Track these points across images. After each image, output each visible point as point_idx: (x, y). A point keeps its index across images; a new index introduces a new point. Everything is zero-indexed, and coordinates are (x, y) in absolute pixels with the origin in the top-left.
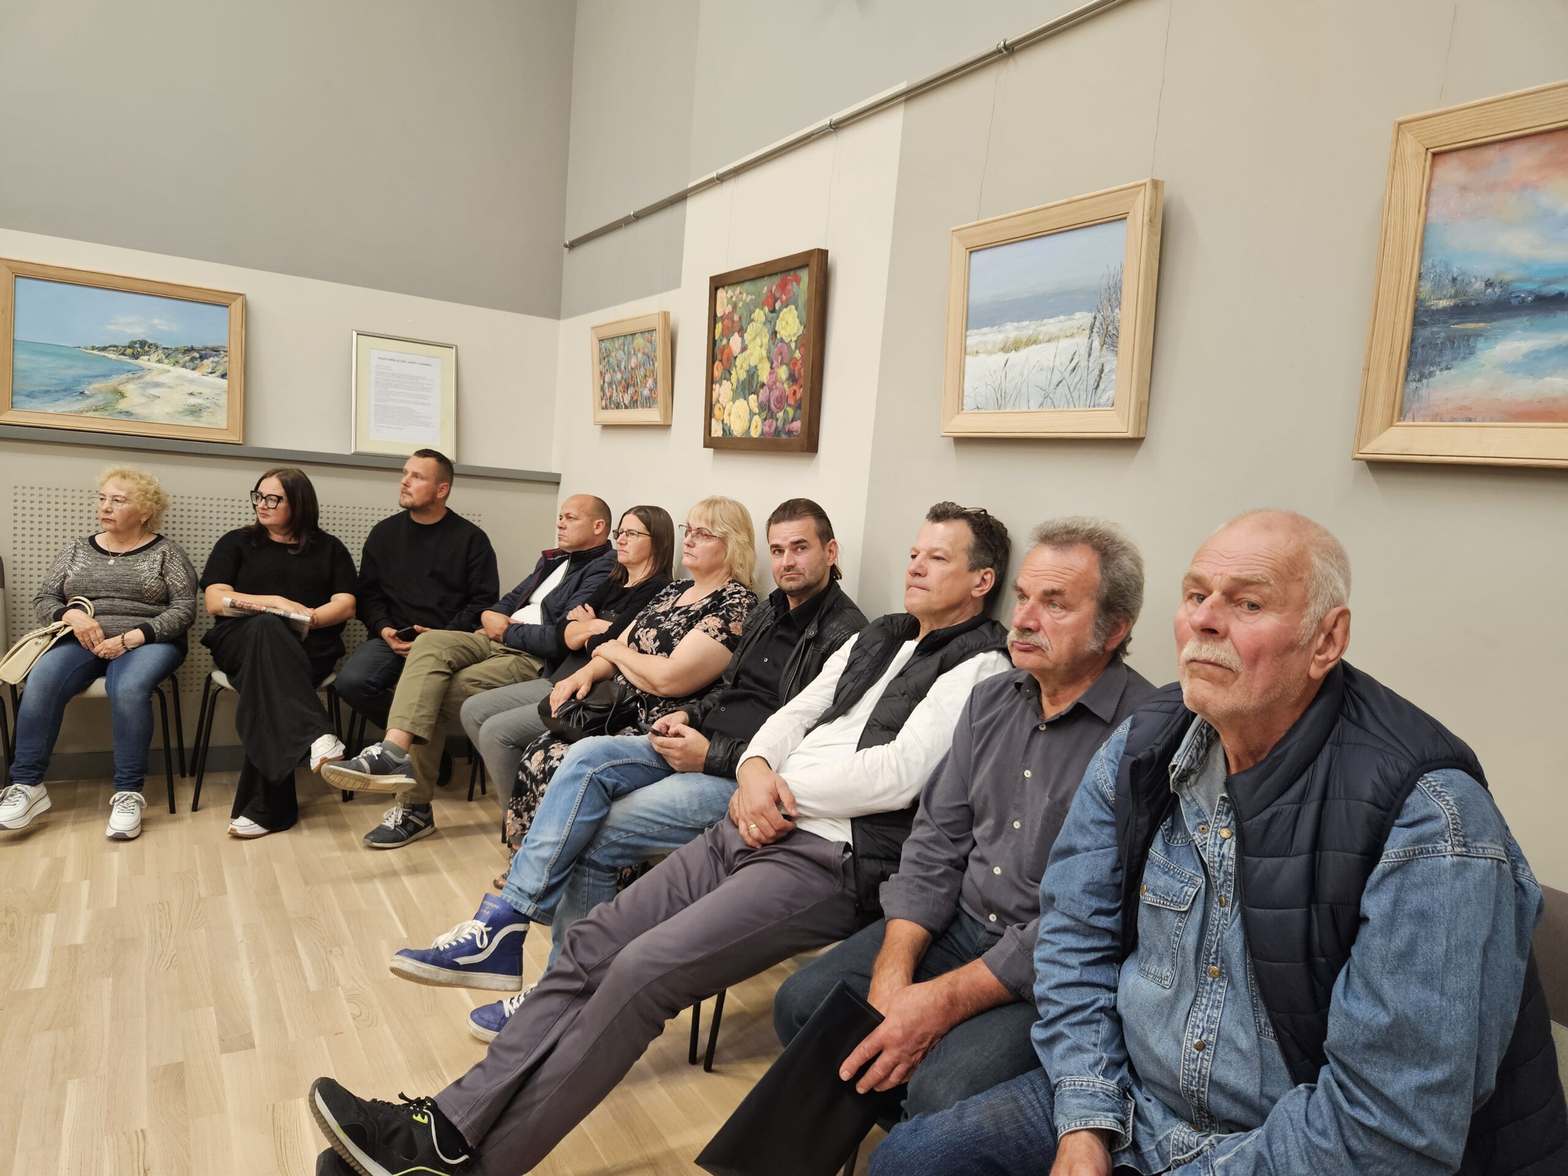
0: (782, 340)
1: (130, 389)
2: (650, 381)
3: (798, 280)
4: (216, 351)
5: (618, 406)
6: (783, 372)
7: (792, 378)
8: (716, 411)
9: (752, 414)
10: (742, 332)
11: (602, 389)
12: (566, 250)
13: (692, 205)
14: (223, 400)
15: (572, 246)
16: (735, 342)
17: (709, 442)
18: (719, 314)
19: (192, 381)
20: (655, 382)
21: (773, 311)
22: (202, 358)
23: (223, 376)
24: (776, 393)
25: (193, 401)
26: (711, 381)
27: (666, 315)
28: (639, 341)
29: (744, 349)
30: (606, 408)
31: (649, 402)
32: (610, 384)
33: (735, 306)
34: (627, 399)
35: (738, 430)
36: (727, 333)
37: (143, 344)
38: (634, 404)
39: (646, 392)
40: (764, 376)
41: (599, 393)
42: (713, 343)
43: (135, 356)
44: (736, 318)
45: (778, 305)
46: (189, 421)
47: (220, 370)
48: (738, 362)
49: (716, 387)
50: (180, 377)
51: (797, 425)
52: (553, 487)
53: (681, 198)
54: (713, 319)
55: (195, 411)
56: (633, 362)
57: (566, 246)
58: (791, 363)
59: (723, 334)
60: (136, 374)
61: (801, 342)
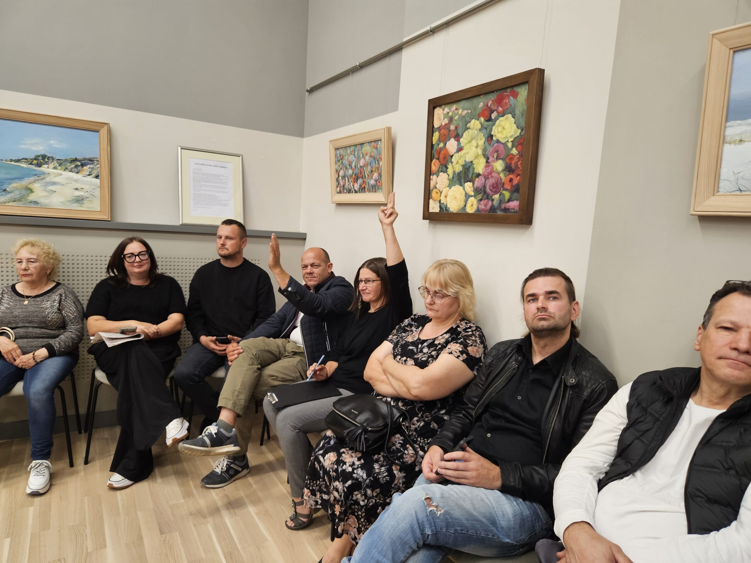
0: (498, 141)
1: (37, 186)
2: (376, 175)
3: (515, 95)
4: (91, 161)
5: (349, 191)
6: (499, 165)
7: (509, 169)
8: (434, 194)
9: (468, 196)
10: (458, 137)
11: (337, 180)
12: (307, 93)
13: (406, 53)
14: (97, 193)
15: (311, 91)
16: (452, 145)
17: (428, 216)
18: (436, 125)
19: (76, 181)
20: (380, 175)
21: (489, 120)
22: (83, 165)
23: (97, 177)
24: (491, 181)
25: (77, 193)
26: (429, 173)
27: (389, 129)
28: (367, 148)
29: (460, 149)
30: (340, 192)
31: (374, 188)
32: (344, 177)
33: (451, 119)
34: (357, 186)
35: (454, 206)
36: (444, 139)
37: (44, 157)
38: (362, 189)
39: (372, 182)
40: (480, 167)
41: (335, 183)
42: (430, 146)
43: (39, 165)
44: (452, 127)
45: (494, 116)
46: (75, 206)
47: (95, 173)
48: (454, 159)
49: (434, 178)
50: (68, 178)
51: (514, 204)
52: (301, 242)
53: (399, 49)
54: (431, 129)
55: (79, 200)
56: (362, 162)
57: (308, 91)
58: (508, 158)
59: (440, 140)
60: (40, 176)
61: (518, 142)
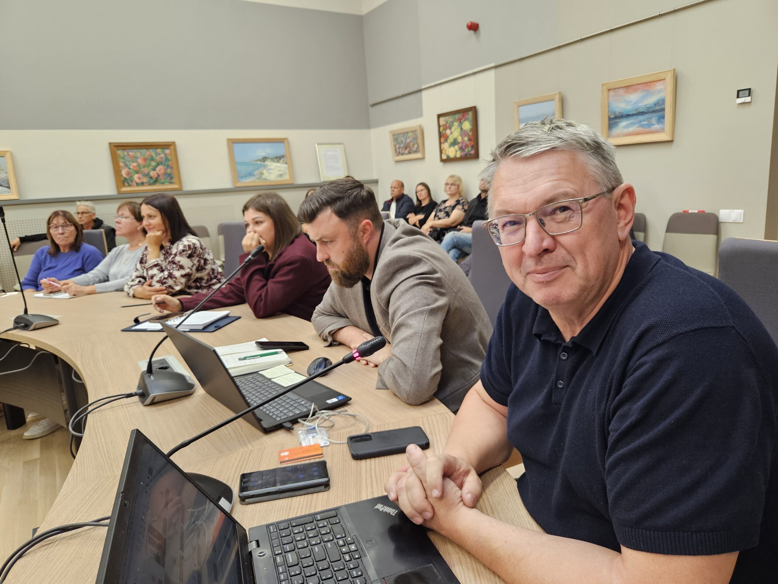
0: (464, 130)
1: (265, 172)
2: (416, 146)
3: (468, 114)
4: (283, 156)
5: (403, 154)
6: (466, 139)
7: (469, 140)
8: (443, 151)
9: (456, 151)
10: (450, 128)
11: (395, 150)
12: (370, 107)
13: (424, 93)
14: (287, 171)
15: (373, 105)
16: (448, 132)
17: (442, 160)
18: (441, 124)
19: (279, 167)
20: (418, 146)
21: (460, 122)
22: (280, 159)
24: (464, 145)
25: (280, 173)
26: (440, 143)
27: (420, 126)
28: (410, 134)
29: (451, 133)
30: (397, 155)
31: (416, 151)
32: (399, 148)
33: (447, 122)
34: (407, 152)
35: (452, 155)
36: (445, 129)
37: (265, 158)
38: (410, 153)
39: (415, 149)
40: (460, 139)
41: (394, 151)
42: (440, 133)
43: (264, 161)
44: (448, 125)
45: (462, 121)
46: (280, 179)
47: (285, 162)
48: (450, 137)
49: (443, 145)
50: (276, 166)
51: (473, 152)
52: (375, 184)
53: (420, 91)
54: (439, 126)
55: (281, 175)
56: (408, 141)
57: (371, 105)
58: (469, 136)
59: (443, 130)
60: (265, 166)
61: (471, 130)
